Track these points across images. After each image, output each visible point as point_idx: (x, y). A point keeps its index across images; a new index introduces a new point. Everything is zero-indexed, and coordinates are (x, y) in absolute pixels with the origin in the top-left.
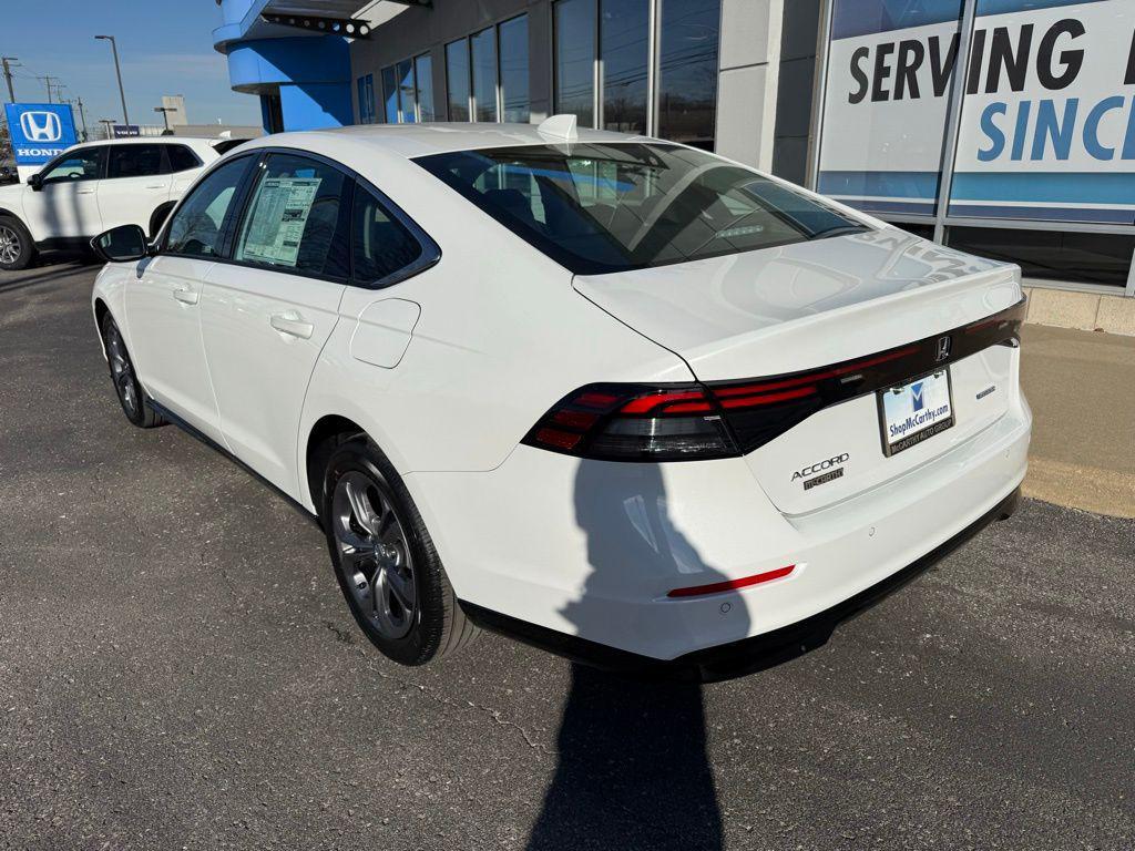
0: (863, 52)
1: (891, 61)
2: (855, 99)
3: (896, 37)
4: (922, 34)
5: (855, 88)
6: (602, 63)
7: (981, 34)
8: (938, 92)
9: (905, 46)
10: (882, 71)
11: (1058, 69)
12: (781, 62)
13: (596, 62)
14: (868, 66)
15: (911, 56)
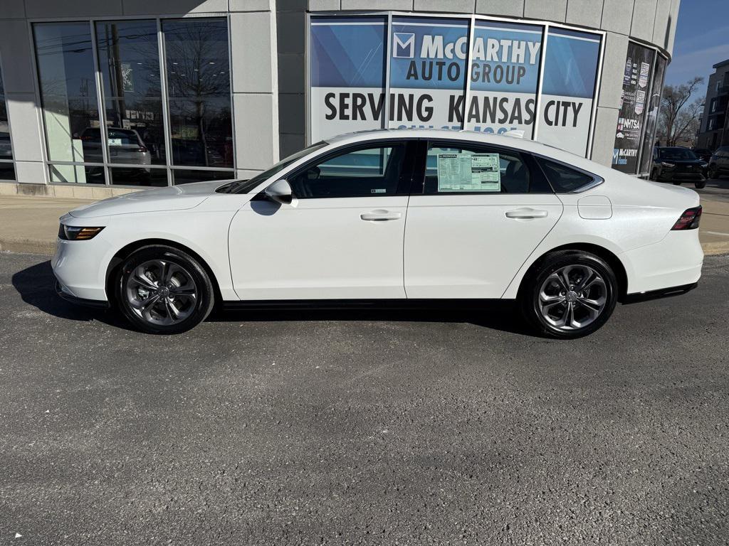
0: (332, 95)
1: (349, 101)
2: (329, 117)
3: (351, 91)
4: (365, 91)
5: (330, 112)
6: (101, 74)
7: (393, 96)
8: (376, 118)
9: (356, 96)
10: (344, 106)
11: (425, 114)
12: (279, 94)
13: (98, 73)
14: (335, 102)
15: (359, 101)
